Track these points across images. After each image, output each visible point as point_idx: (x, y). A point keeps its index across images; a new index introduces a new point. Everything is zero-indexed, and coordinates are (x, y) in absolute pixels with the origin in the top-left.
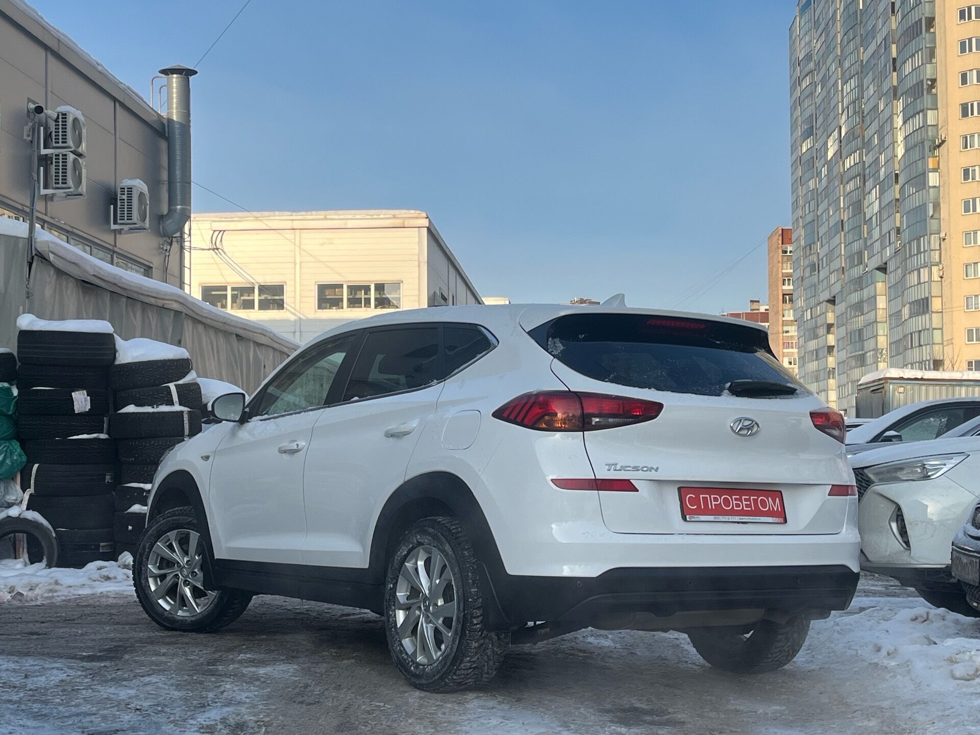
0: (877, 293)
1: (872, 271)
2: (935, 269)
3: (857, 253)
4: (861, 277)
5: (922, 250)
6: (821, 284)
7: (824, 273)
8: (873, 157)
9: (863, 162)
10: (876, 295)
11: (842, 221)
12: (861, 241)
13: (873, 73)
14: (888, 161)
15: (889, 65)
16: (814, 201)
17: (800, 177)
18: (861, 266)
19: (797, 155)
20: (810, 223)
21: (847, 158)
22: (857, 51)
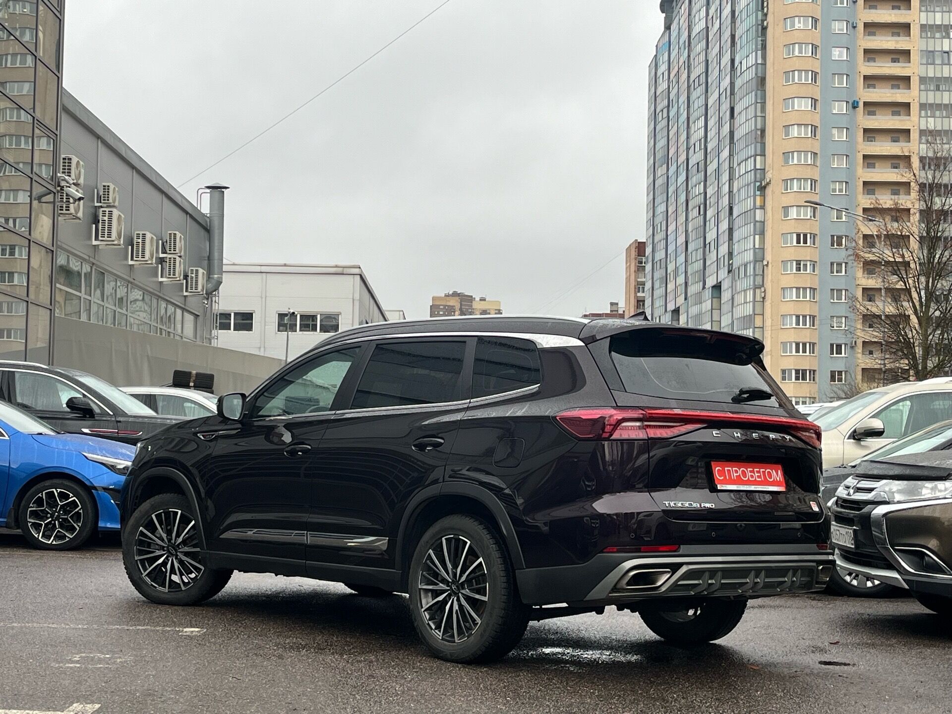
0: (713, 308)
1: (709, 288)
2: (758, 291)
3: (698, 271)
4: (700, 292)
5: (748, 274)
6: (668, 295)
7: (671, 286)
8: (713, 190)
9: (705, 193)
10: (712, 309)
11: (687, 242)
12: (702, 261)
13: (715, 118)
14: (725, 195)
15: (728, 113)
16: (665, 222)
17: (654, 199)
18: (701, 283)
19: (652, 179)
20: (660, 241)
21: (692, 188)
22: (704, 96)
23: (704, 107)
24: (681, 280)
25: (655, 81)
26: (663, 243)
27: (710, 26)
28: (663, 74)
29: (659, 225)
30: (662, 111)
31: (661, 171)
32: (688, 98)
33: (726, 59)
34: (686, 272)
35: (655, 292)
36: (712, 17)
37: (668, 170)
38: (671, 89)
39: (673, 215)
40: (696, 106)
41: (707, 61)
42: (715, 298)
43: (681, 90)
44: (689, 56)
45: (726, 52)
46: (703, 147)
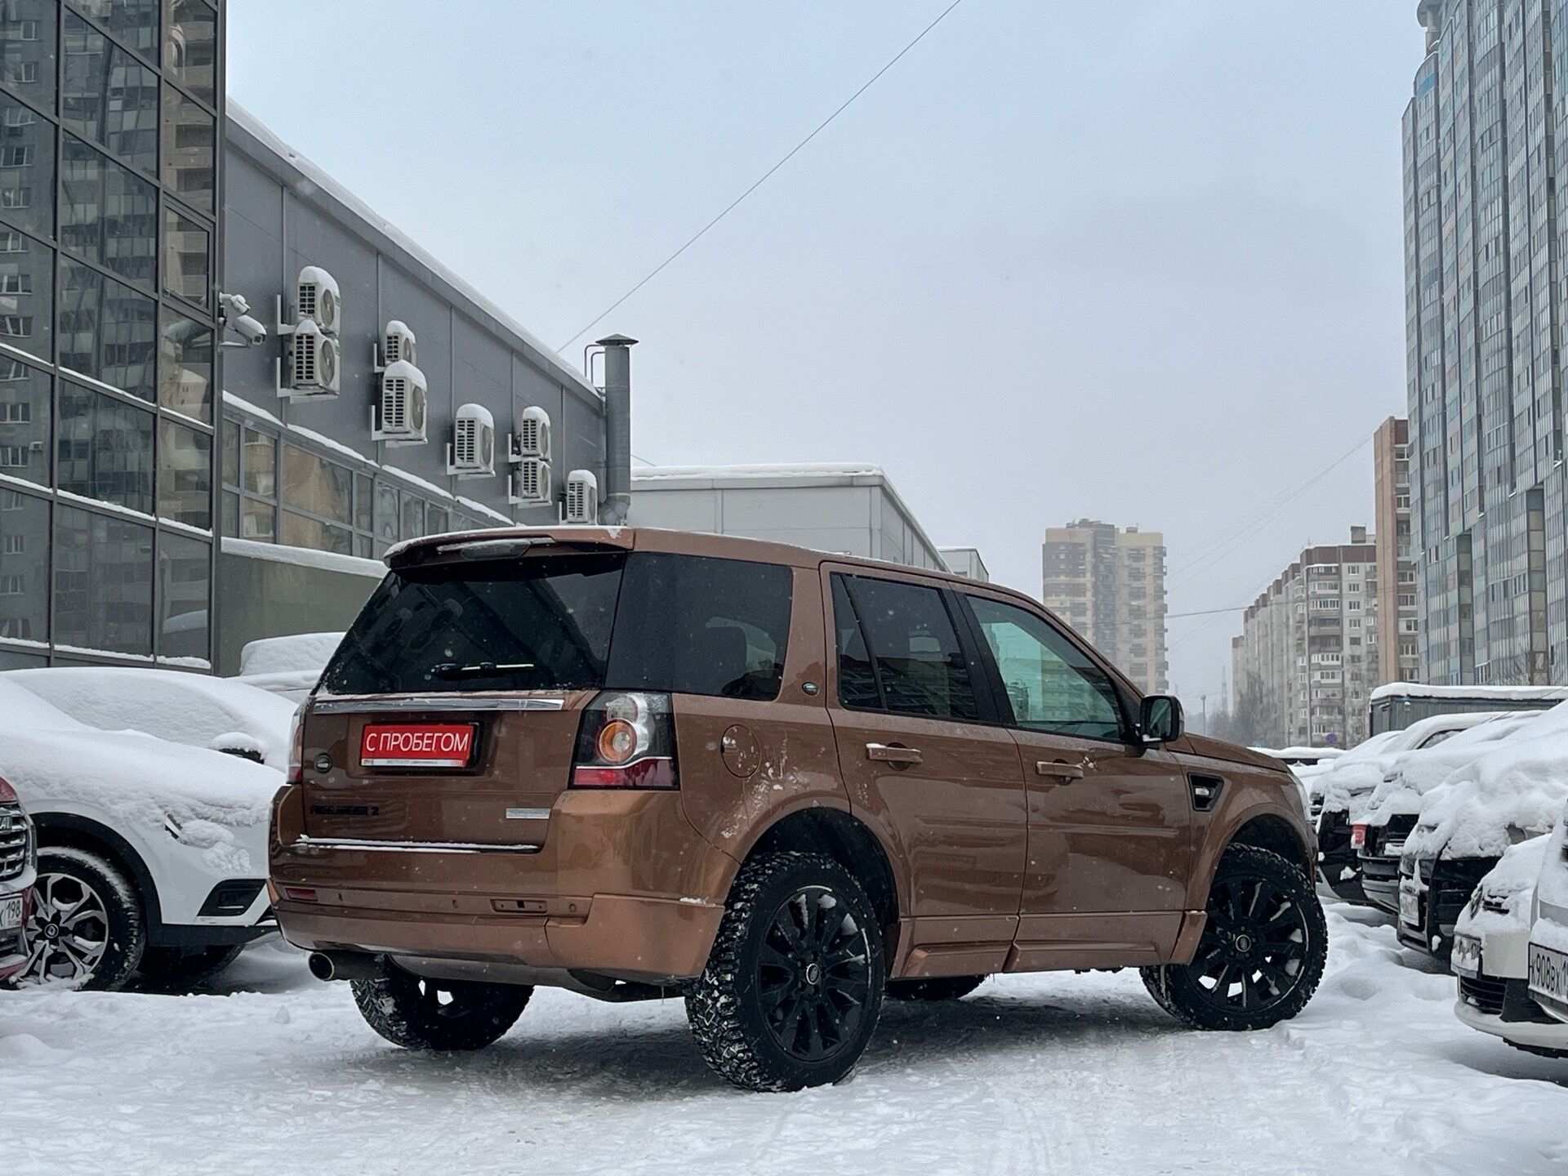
0: (1532, 527)
1: (1522, 493)
3: (1501, 466)
4: (1506, 502)
6: (1449, 510)
7: (1454, 493)
8: (1522, 322)
9: (1510, 331)
10: (1529, 530)
11: (1479, 417)
12: (1507, 447)
13: (1522, 197)
14: (1544, 330)
15: (1544, 188)
16: (1440, 383)
17: (1419, 345)
18: (1508, 486)
19: (1415, 312)
20: (1433, 417)
21: (1486, 322)
22: (1500, 161)
23: (1500, 181)
24: (1472, 481)
25: (1413, 143)
26: (1438, 420)
27: (1506, 39)
28: (1428, 129)
29: (1430, 388)
30: (1429, 193)
31: (1430, 295)
32: (1473, 168)
33: (1537, 95)
34: (1480, 469)
35: (1426, 505)
36: (1510, 25)
37: (1442, 292)
38: (1442, 155)
39: (1454, 370)
40: (1487, 182)
41: (1504, 102)
42: (1532, 510)
43: (1461, 156)
44: (1471, 97)
45: (1537, 82)
46: (1501, 250)
